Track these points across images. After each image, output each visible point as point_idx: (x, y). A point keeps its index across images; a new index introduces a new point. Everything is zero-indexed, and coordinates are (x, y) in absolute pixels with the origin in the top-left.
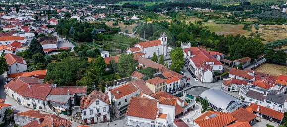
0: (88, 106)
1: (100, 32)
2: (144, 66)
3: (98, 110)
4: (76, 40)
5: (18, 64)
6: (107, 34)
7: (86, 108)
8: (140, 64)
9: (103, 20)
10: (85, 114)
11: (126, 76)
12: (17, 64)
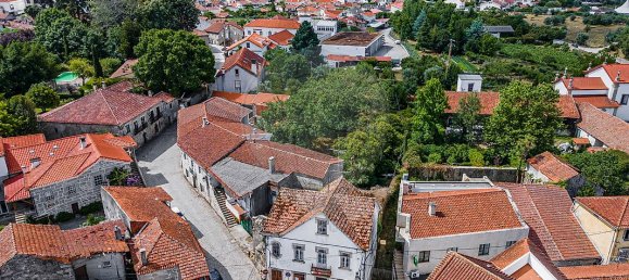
0: (290, 226)
1: (497, 36)
2: (600, 143)
3: (322, 255)
4: (423, 46)
5: (241, 71)
6: (514, 42)
7: (279, 235)
8: (583, 134)
9: (524, 10)
10: (276, 252)
11: (506, 161)
12: (237, 71)
